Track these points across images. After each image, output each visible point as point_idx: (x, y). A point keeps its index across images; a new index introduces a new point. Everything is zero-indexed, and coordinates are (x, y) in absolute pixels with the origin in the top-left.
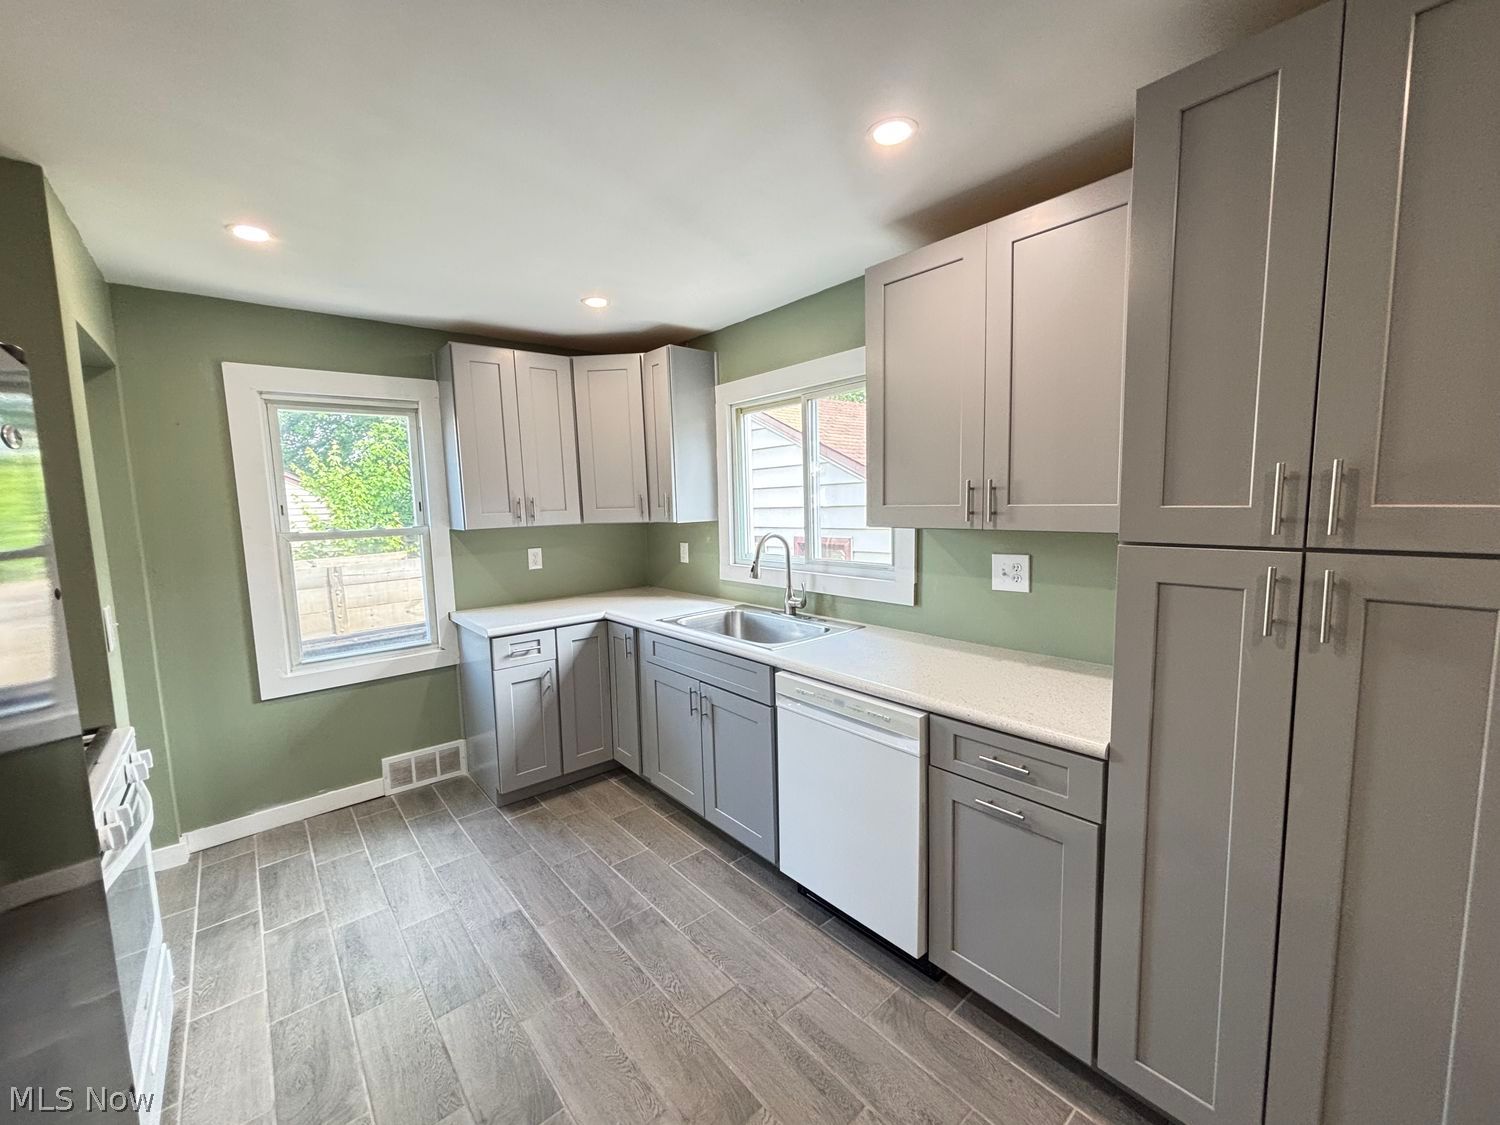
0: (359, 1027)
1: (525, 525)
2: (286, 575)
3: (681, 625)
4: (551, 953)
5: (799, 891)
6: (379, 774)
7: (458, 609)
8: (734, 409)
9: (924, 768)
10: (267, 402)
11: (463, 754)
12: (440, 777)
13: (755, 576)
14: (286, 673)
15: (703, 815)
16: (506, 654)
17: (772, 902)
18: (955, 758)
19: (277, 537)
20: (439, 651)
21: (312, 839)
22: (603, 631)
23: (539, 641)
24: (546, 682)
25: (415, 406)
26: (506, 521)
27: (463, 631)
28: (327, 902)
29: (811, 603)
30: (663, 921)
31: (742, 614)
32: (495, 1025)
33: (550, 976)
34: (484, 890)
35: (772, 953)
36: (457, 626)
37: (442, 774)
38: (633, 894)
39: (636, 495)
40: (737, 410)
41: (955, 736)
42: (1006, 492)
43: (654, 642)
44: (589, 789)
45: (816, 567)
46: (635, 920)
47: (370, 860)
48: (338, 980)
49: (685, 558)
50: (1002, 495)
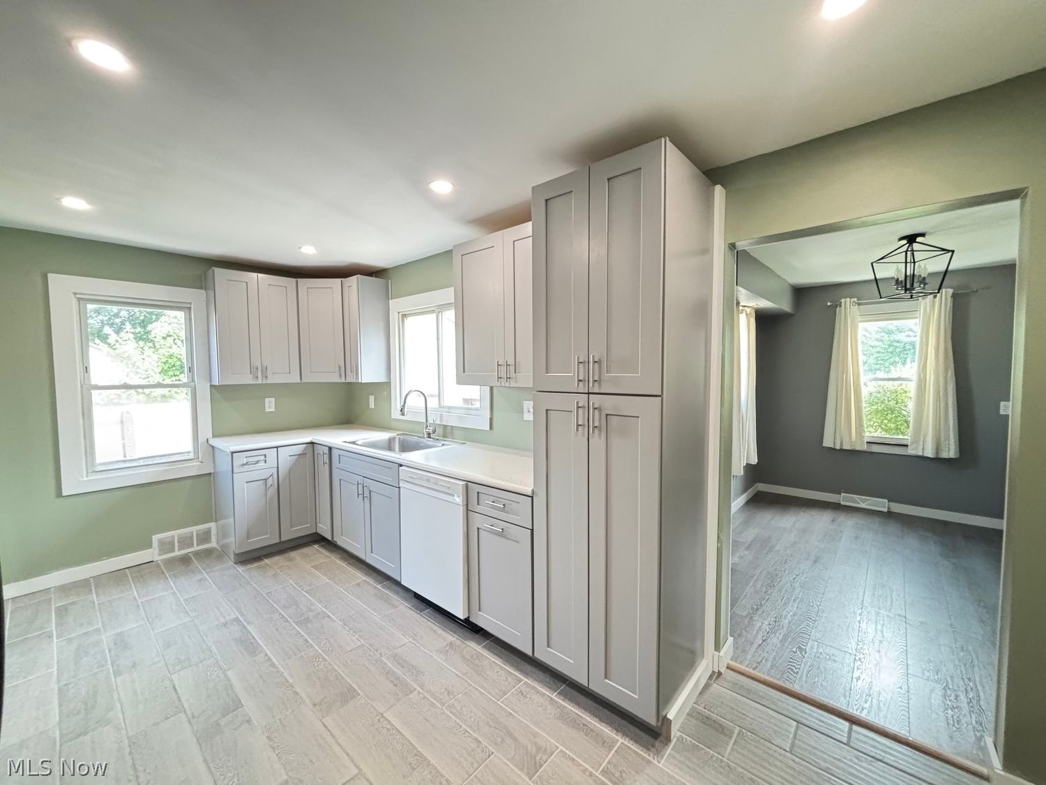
0: (119, 684)
1: (261, 382)
2: (87, 413)
3: (357, 445)
4: (253, 637)
5: (415, 597)
6: (150, 546)
7: (214, 436)
8: (400, 314)
9: (465, 513)
10: (79, 299)
11: (214, 532)
12: (196, 548)
13: (403, 414)
14: (82, 477)
15: (364, 559)
16: (242, 463)
17: (397, 603)
18: (478, 504)
19: (82, 387)
20: (199, 463)
21: (95, 589)
22: (311, 450)
23: (265, 455)
24: (270, 482)
25: (189, 306)
26: (248, 380)
27: (216, 451)
28: (103, 622)
29: (440, 431)
30: (328, 616)
31: (400, 438)
32: (209, 675)
33: (250, 647)
34: (215, 609)
35: (390, 628)
36: (213, 447)
37: (198, 545)
38: (313, 604)
39: (337, 366)
40: (402, 315)
41: (478, 493)
42: (514, 367)
43: (339, 455)
44: (299, 551)
45: (444, 410)
46: (311, 617)
47: (137, 598)
48: (106, 661)
49: (372, 405)
50: (512, 368)
